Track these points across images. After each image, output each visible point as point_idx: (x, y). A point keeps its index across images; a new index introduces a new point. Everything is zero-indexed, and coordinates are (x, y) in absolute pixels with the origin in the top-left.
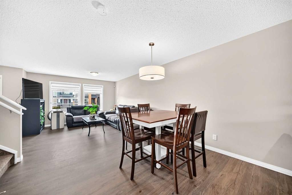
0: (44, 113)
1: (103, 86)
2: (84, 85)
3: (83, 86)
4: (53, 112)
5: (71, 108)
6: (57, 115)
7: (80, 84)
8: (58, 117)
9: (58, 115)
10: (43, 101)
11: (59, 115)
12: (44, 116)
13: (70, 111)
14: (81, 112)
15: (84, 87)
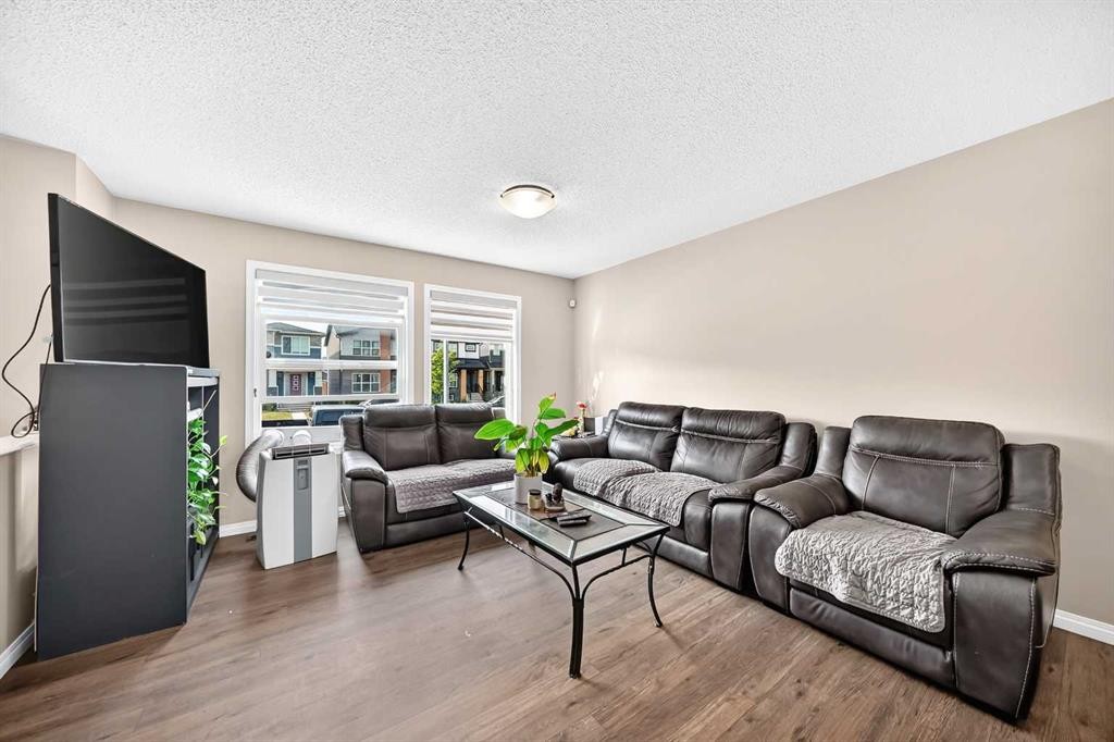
0: (216, 461)
1: (518, 299)
2: (428, 288)
3: (427, 294)
4: (268, 455)
5: (367, 425)
6: (296, 472)
7: (411, 286)
8: (303, 483)
9: (302, 474)
10: (211, 382)
11: (308, 471)
12: (215, 480)
13: (362, 440)
14: (421, 446)
15: (428, 302)
